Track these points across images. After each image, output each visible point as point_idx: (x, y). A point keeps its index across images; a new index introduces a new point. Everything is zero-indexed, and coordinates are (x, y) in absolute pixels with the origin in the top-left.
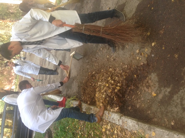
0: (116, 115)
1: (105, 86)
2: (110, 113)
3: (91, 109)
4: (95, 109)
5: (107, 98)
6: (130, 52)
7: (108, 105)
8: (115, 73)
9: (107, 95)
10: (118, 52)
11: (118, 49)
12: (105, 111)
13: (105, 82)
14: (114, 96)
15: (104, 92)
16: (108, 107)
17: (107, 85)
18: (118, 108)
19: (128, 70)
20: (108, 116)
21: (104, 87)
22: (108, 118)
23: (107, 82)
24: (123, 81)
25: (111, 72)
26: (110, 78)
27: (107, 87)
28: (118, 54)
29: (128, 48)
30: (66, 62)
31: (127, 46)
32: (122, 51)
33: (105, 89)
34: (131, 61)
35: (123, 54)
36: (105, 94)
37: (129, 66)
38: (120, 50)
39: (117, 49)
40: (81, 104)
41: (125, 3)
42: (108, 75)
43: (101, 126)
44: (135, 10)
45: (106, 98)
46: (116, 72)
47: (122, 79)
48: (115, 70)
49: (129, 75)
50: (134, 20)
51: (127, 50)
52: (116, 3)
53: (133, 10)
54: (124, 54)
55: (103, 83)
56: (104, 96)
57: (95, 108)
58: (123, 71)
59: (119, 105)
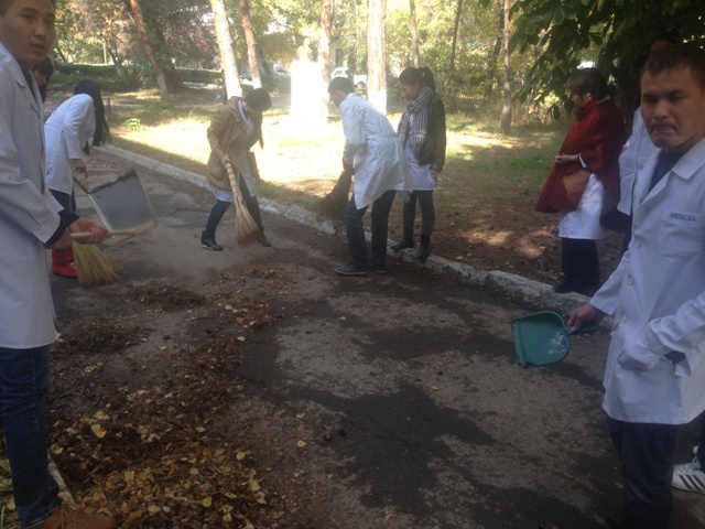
1: (195, 495)
9: (169, 523)
10: (339, 486)
13: (211, 489)
21: (191, 492)
23: (217, 497)
27: (200, 506)
28: (336, 489)
31: (389, 511)
36: (167, 509)
41: (495, 441)
44: (506, 487)
50: (483, 500)
52: (471, 409)
53: (502, 479)
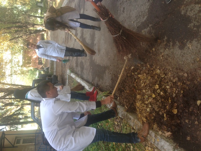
0: (168, 144)
2: (158, 137)
3: (130, 119)
4: (135, 122)
5: (153, 113)
6: (194, 56)
7: (154, 122)
8: (165, 78)
9: (154, 109)
10: (172, 50)
11: (173, 45)
12: (151, 131)
13: (151, 91)
14: (164, 113)
15: (149, 104)
16: (155, 126)
17: (154, 96)
18: (169, 133)
19: (188, 80)
20: (155, 140)
21: (149, 97)
22: (154, 142)
23: (154, 91)
24: (178, 95)
25: (159, 76)
26: (157, 85)
27: (154, 98)
28: (172, 52)
29: (190, 47)
30: (96, 44)
31: (189, 45)
32: (180, 51)
33: (150, 100)
34: (196, 70)
35: (181, 55)
36: (150, 106)
37: (190, 75)
38: (177, 48)
39: (171, 46)
40: (117, 106)
42: (154, 80)
43: (144, 145)
45: (151, 113)
46: (167, 78)
47: (177, 91)
48: (166, 74)
49: (189, 89)
51: (189, 51)
54: (183, 56)
55: (147, 91)
56: (148, 110)
57: (136, 120)
58: (179, 80)
59: (171, 129)
